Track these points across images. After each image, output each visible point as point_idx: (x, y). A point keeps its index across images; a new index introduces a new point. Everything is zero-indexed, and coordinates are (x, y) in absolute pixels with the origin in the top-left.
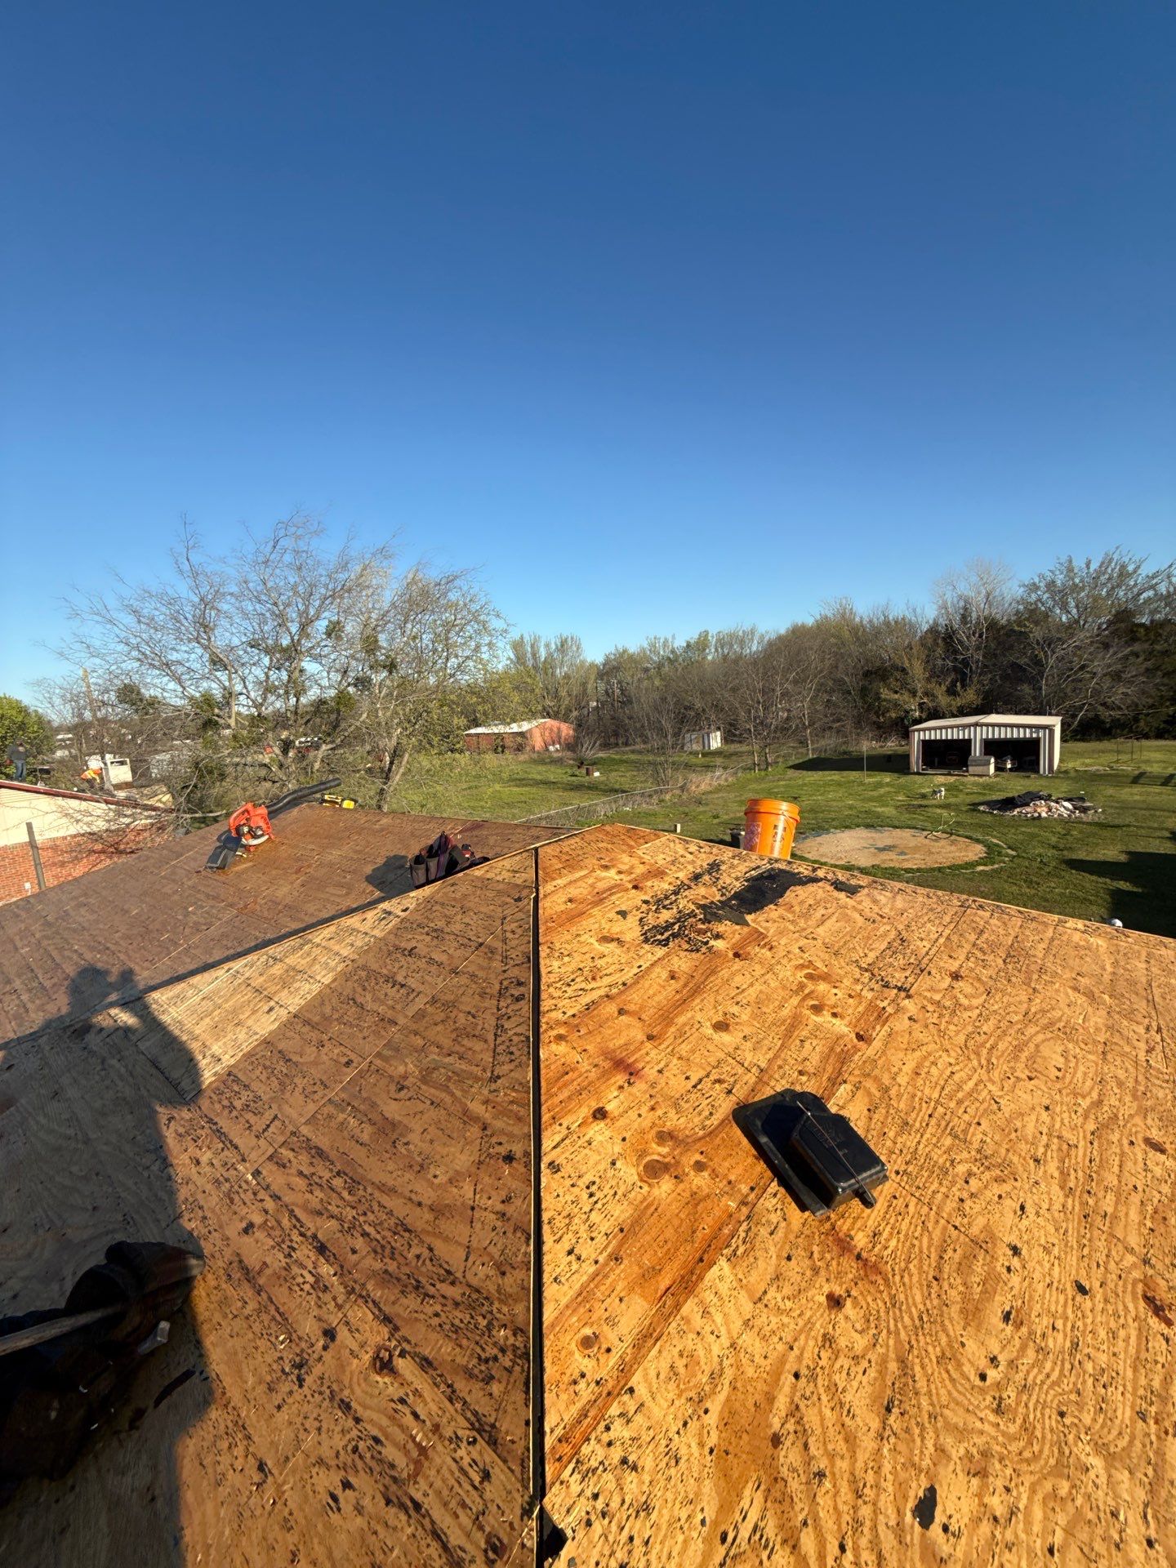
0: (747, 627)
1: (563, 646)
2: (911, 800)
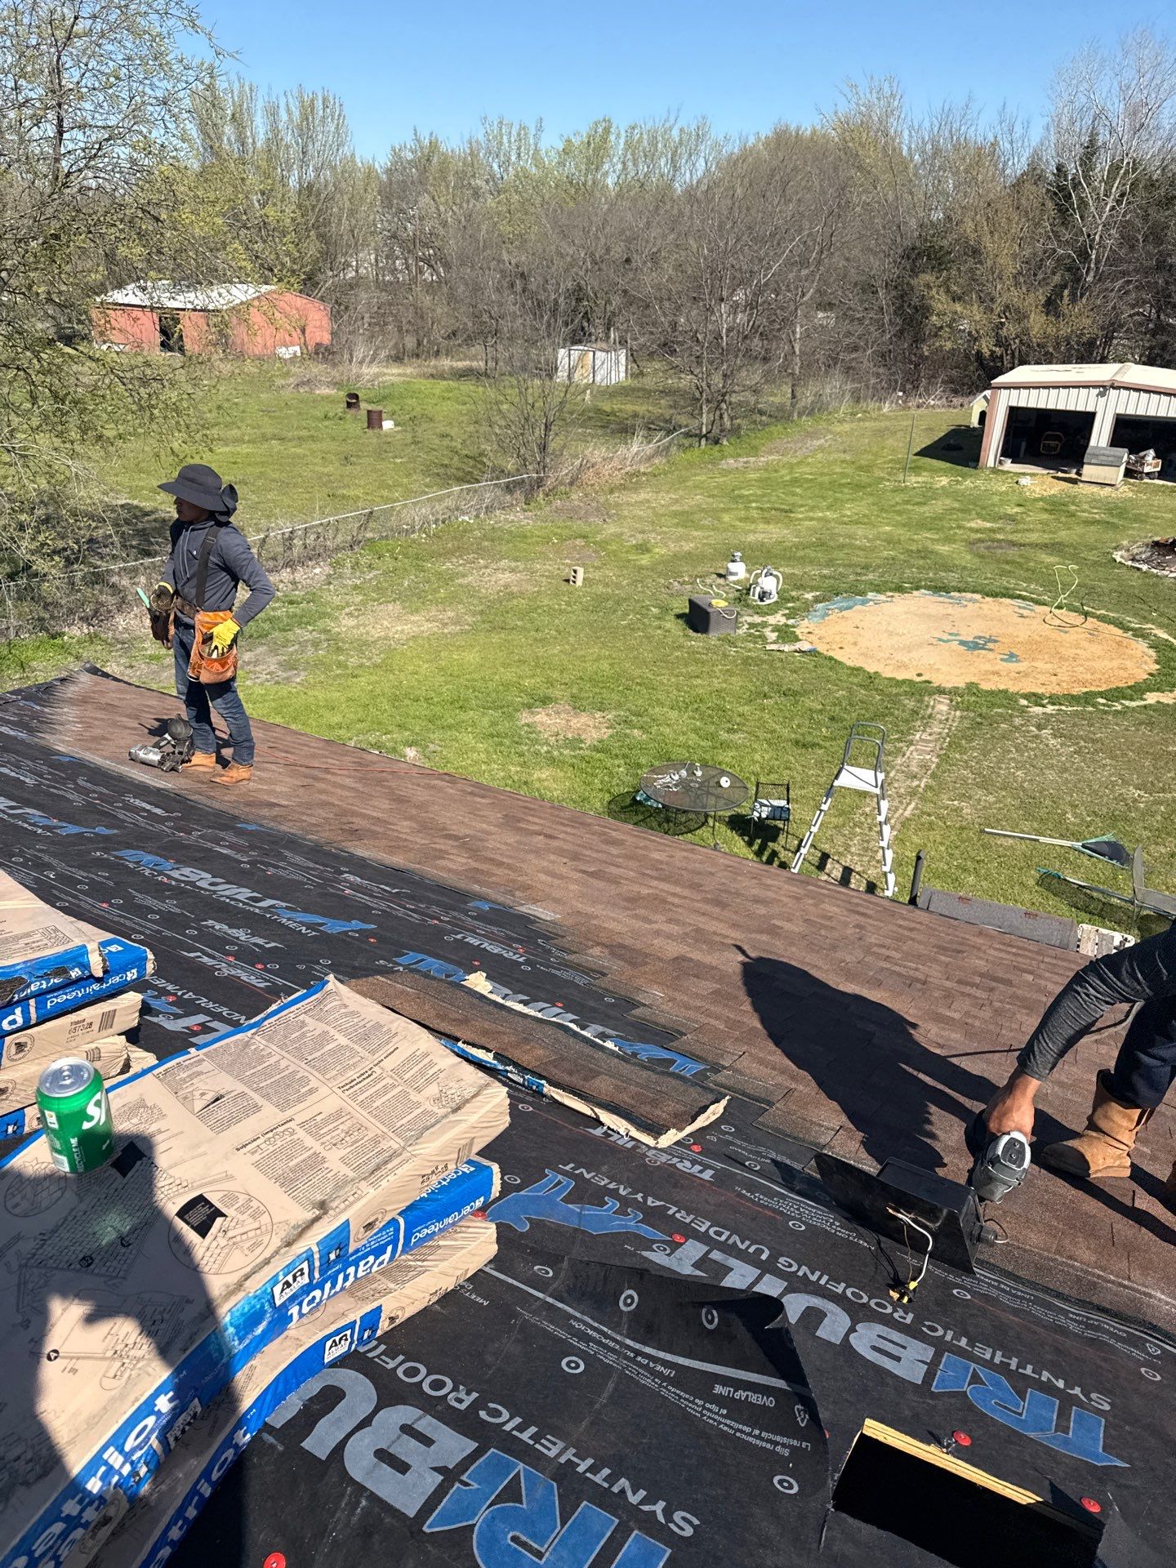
0: (688, 121)
1: (305, 118)
2: (992, 530)
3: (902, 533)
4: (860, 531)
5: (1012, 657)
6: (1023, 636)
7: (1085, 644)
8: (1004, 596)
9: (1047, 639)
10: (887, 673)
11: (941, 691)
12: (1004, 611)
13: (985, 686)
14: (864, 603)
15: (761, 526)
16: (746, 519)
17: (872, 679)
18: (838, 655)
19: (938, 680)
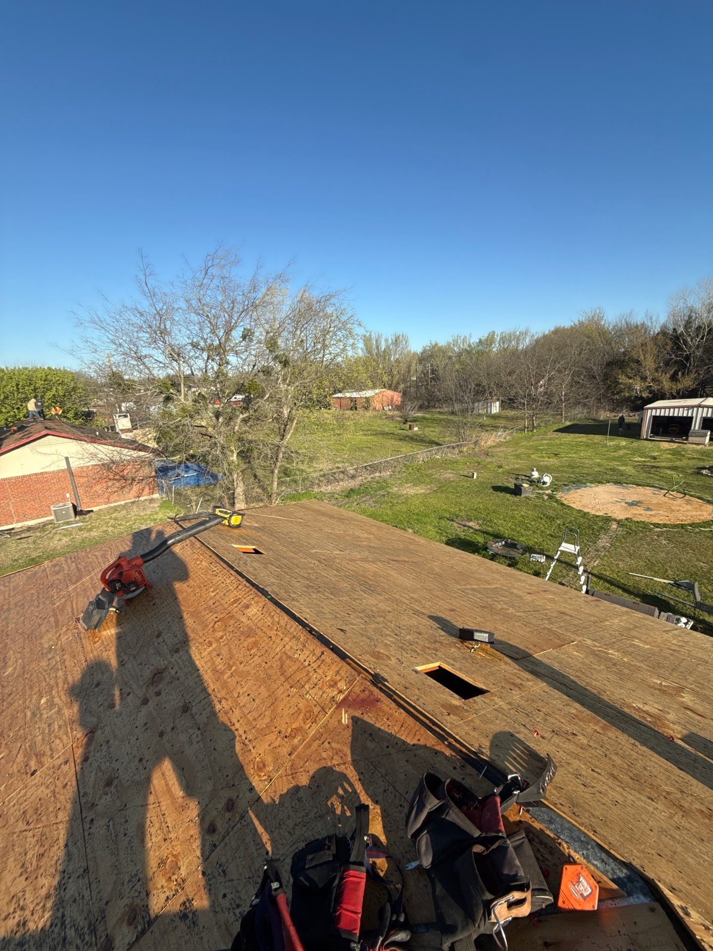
1: (396, 342)
2: (645, 461)
3: (604, 462)
4: (586, 461)
5: (648, 509)
6: (655, 501)
7: (684, 505)
8: (647, 486)
9: (666, 503)
10: (593, 512)
11: (615, 520)
12: (647, 492)
13: (635, 519)
14: (585, 487)
15: (547, 459)
16: (541, 457)
17: (585, 514)
18: (572, 505)
19: (614, 516)
